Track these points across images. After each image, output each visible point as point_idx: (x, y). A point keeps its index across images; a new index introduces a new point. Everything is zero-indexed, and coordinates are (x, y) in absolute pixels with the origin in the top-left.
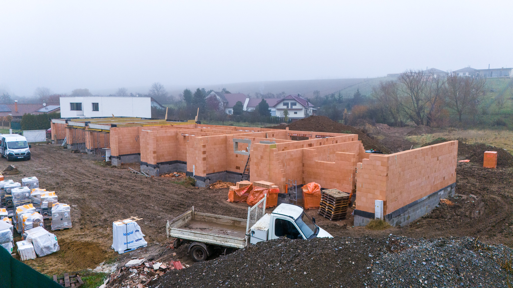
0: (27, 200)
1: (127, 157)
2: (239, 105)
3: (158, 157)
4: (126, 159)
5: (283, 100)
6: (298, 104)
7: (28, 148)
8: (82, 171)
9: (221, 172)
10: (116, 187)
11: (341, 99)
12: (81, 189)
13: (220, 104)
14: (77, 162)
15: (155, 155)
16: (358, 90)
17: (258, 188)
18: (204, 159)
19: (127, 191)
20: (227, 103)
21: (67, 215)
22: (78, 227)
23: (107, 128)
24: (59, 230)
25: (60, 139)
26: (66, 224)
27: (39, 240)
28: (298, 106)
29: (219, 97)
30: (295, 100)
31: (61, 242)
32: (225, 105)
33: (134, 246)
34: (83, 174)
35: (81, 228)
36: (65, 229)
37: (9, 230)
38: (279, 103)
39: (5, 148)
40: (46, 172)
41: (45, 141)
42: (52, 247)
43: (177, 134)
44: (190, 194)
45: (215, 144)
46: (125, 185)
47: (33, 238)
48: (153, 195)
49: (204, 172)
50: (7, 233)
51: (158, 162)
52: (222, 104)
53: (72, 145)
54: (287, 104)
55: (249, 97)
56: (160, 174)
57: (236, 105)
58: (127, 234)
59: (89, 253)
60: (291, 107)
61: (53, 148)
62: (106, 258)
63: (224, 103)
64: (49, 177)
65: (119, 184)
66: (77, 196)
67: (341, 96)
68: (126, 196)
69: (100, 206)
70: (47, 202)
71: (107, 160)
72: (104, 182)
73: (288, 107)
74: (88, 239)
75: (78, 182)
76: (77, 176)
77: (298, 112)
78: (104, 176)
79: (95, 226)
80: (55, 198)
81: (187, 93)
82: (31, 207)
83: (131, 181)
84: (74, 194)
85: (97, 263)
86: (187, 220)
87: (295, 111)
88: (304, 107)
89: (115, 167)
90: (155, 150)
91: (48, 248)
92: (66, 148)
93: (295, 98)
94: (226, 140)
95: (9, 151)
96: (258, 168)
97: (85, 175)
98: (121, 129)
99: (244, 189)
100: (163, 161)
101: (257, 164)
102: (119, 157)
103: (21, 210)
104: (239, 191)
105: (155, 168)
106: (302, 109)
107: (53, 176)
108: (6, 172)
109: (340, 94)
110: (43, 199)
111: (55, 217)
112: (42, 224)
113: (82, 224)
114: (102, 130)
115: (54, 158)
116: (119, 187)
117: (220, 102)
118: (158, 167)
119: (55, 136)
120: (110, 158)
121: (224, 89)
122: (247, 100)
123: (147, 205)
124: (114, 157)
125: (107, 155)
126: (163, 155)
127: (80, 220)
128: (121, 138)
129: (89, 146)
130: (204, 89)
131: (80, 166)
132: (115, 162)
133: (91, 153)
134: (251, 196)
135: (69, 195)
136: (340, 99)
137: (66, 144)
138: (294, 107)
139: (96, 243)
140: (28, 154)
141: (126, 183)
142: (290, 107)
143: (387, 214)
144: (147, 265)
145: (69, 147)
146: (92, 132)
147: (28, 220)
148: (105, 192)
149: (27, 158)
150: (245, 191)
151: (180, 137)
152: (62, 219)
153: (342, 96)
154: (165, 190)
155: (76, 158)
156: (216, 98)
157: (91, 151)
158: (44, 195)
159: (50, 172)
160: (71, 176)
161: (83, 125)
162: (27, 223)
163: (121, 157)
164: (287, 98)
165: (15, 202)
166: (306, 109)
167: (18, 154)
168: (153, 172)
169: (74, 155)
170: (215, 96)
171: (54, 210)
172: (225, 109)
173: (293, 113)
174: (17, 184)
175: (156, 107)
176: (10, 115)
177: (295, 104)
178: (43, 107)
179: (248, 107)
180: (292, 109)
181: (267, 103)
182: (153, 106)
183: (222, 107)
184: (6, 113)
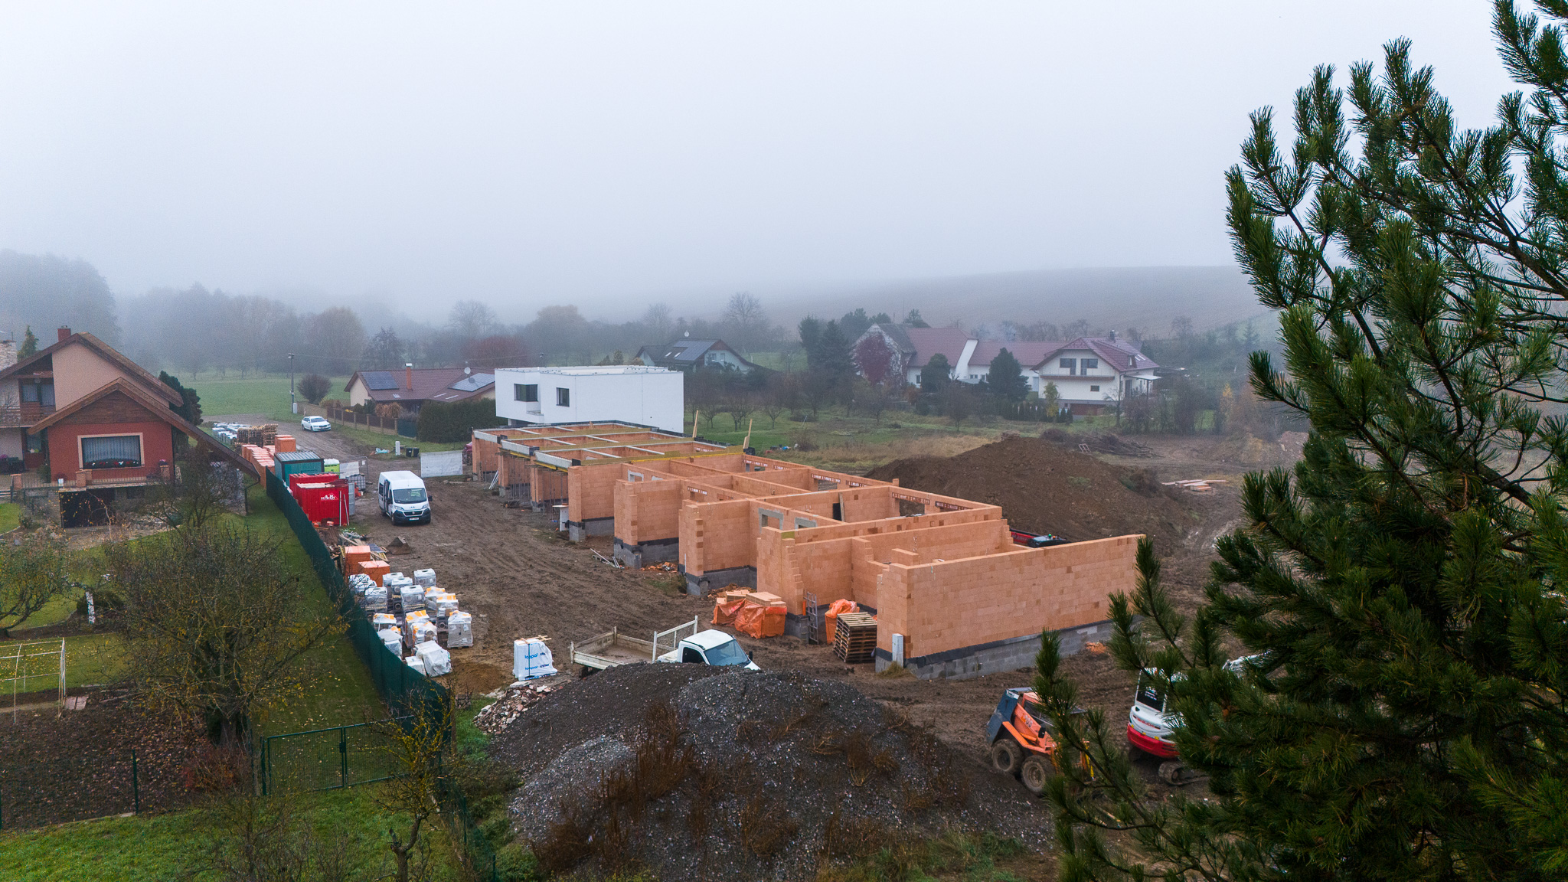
0: (420, 605)
1: (600, 523)
2: (941, 366)
3: (640, 532)
4: (596, 528)
5: (1060, 352)
6: (1101, 365)
7: (427, 502)
8: (511, 552)
9: (740, 568)
10: (552, 589)
11: (1254, 343)
12: (498, 587)
13: (893, 358)
14: (507, 531)
15: (636, 528)
17: (751, 604)
18: (700, 545)
19: (566, 595)
20: (914, 354)
21: (467, 628)
22: (480, 645)
23: (564, 463)
24: (457, 648)
25: (488, 470)
26: (465, 641)
27: (430, 656)
28: (1102, 370)
29: (891, 340)
30: (1094, 353)
31: (454, 663)
32: (908, 359)
33: (539, 673)
34: (511, 559)
35: (484, 648)
36: (464, 647)
37: (398, 642)
38: (1048, 360)
39: (390, 502)
40: (453, 551)
41: (461, 473)
42: (445, 666)
43: (679, 487)
44: (660, 606)
45: (726, 517)
46: (568, 584)
47: (424, 653)
48: (602, 606)
49: (699, 567)
50: (396, 645)
51: (641, 540)
52: (897, 359)
53: (507, 489)
54: (1070, 364)
55: (977, 336)
56: (645, 564)
57: (930, 363)
58: (529, 657)
59: (484, 675)
60: (1083, 372)
61: (473, 493)
62: (503, 684)
63: (904, 355)
64: (456, 563)
65: (559, 581)
66: (490, 600)
67: (1252, 335)
68: (562, 604)
69: (517, 619)
70: (444, 609)
71: (562, 528)
72: (538, 576)
73: (1073, 371)
74: (489, 662)
75: (498, 576)
76: (500, 563)
77: (1103, 388)
78: (542, 563)
79: (502, 647)
80: (455, 604)
81: (809, 327)
82: (424, 615)
83: (582, 577)
84: (485, 597)
85: (492, 689)
86: (604, 645)
87: (1095, 384)
88: (1120, 372)
89: (573, 543)
90: (635, 519)
91: (440, 667)
92: (496, 493)
93: (1092, 346)
94: (747, 509)
95: (395, 507)
96: (768, 570)
97: (513, 561)
98: (589, 468)
99: (735, 604)
100: (652, 538)
101: (766, 563)
102: (582, 525)
103: (411, 618)
104: (726, 607)
105: (633, 552)
106: (1113, 378)
107: (463, 560)
108: (391, 548)
110: (439, 605)
111: (452, 630)
112: (435, 638)
113: (485, 643)
114: (557, 467)
115: (471, 521)
116: (556, 588)
117: (894, 353)
118: (641, 551)
119: (480, 465)
120: (568, 524)
121: (913, 312)
122: (970, 347)
123: (584, 621)
124: (573, 524)
125: (563, 519)
126: (652, 528)
127: (485, 637)
128: (588, 486)
129: (536, 496)
130: (862, 310)
131: (510, 542)
132: (575, 534)
133: (539, 510)
134: (743, 617)
135: (479, 598)
137: (498, 486)
138: (1090, 372)
139: (496, 667)
140: (427, 512)
141: (572, 579)
142: (1078, 372)
143: (910, 658)
145: (503, 492)
146: (543, 469)
147: (420, 632)
148: (532, 595)
149: (424, 519)
150: (736, 607)
151: (685, 491)
152: (460, 634)
153: (1258, 335)
154: (627, 598)
155: (507, 521)
156: (884, 342)
157: (539, 506)
158: (441, 598)
159: (460, 551)
160: (491, 562)
161: (525, 450)
162: (418, 635)
163: (587, 524)
164: (1069, 348)
165: (405, 606)
166: (1125, 376)
167: (410, 513)
168: (631, 560)
169: (507, 514)
170: (881, 336)
171: (451, 621)
172: (905, 373)
173: (1087, 387)
174: (408, 580)
175: (730, 365)
176: (397, 396)
177: (1093, 365)
178: (464, 377)
179: (971, 364)
180: (1084, 378)
181: (1015, 356)
182: (723, 364)
183: (899, 366)
184: (388, 392)
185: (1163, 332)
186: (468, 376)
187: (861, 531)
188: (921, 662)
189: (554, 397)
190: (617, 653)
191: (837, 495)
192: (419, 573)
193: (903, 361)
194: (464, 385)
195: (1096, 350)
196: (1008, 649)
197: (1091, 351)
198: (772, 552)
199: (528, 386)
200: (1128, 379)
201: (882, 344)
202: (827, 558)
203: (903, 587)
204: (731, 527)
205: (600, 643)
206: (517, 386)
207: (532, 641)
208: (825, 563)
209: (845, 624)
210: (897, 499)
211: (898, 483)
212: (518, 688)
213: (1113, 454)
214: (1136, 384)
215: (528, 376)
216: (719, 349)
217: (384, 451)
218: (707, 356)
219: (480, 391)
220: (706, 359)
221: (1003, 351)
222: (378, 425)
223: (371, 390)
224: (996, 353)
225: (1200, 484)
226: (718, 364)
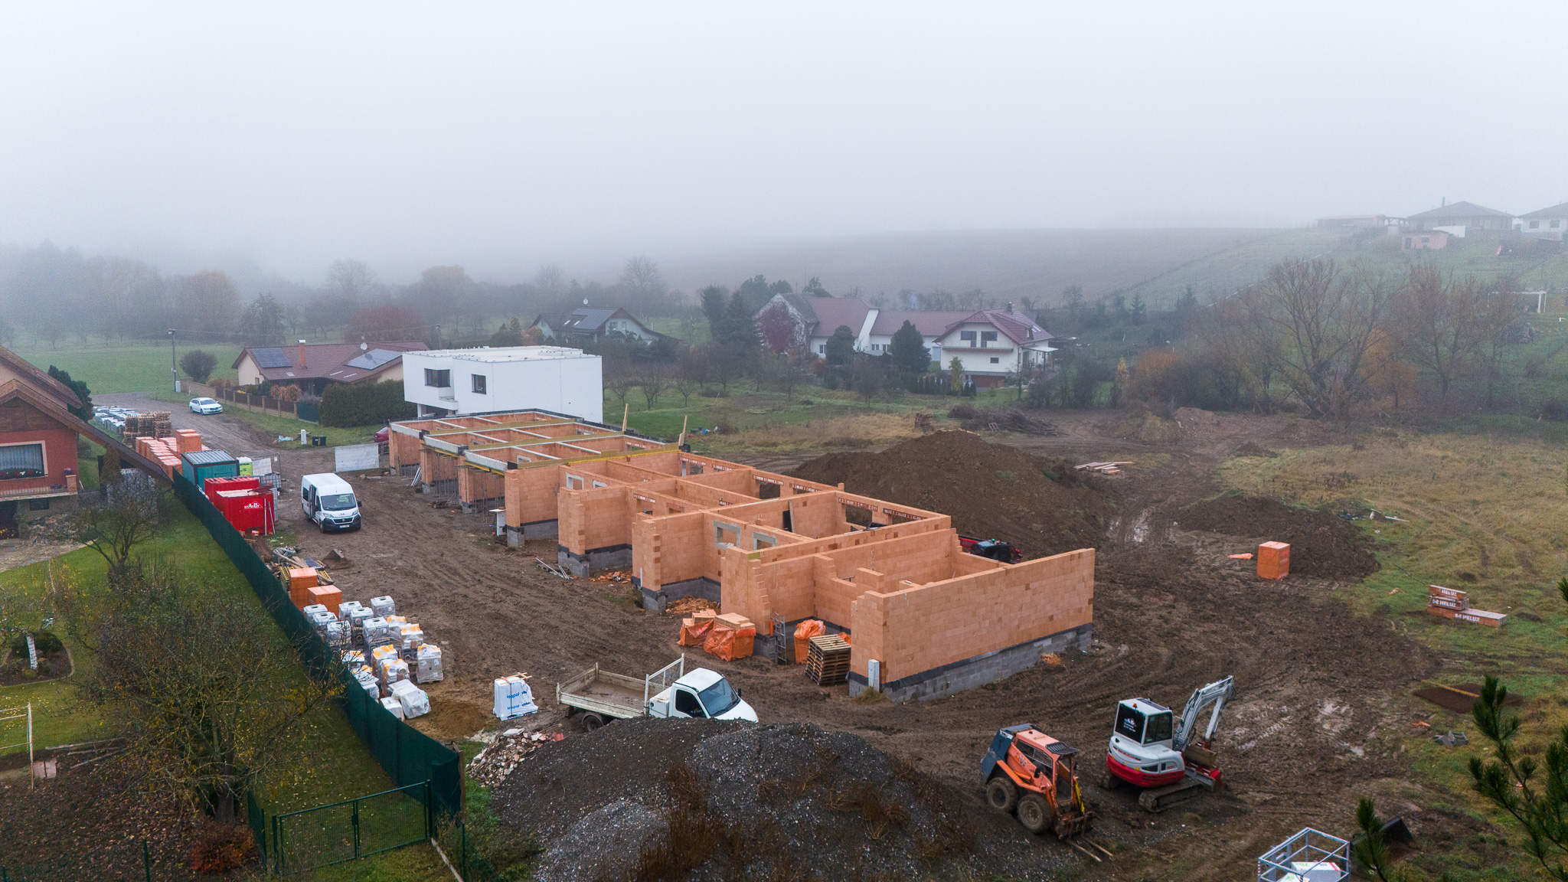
0: (384, 638)
1: (538, 527)
2: (844, 338)
3: (588, 541)
4: (534, 532)
5: (962, 324)
6: (1000, 337)
7: (357, 508)
8: (454, 564)
9: (693, 580)
10: (508, 608)
11: (1141, 312)
12: (453, 608)
13: (796, 328)
14: (442, 537)
15: (583, 537)
17: (720, 627)
18: (657, 560)
19: (524, 616)
20: (817, 324)
21: (437, 663)
22: (451, 679)
23: (500, 465)
24: (427, 683)
25: (407, 463)
26: (436, 675)
27: (407, 698)
28: (1001, 343)
29: (795, 309)
30: (994, 326)
31: (432, 700)
32: (811, 329)
33: (520, 711)
34: (455, 572)
35: (456, 682)
36: (435, 682)
37: (375, 685)
38: (950, 332)
39: (318, 509)
40: (393, 563)
41: (378, 466)
42: (423, 707)
43: (625, 494)
44: (623, 626)
45: (681, 530)
46: (523, 602)
47: (401, 695)
48: (564, 627)
49: (657, 582)
50: (373, 689)
51: (588, 549)
52: (801, 329)
53: (432, 486)
54: (971, 336)
55: (877, 304)
56: (592, 573)
57: (835, 335)
58: (511, 697)
59: (466, 717)
60: (984, 344)
61: (396, 490)
62: (485, 725)
63: (808, 325)
64: (399, 578)
65: (514, 599)
66: (447, 624)
67: (1140, 305)
68: (523, 626)
69: (481, 646)
70: (410, 641)
71: (499, 532)
72: (490, 593)
73: (973, 344)
74: (465, 699)
75: (448, 594)
76: (446, 578)
77: (1003, 360)
78: (490, 577)
79: (474, 680)
80: (420, 636)
81: (712, 297)
82: (392, 651)
83: (534, 592)
84: (443, 621)
85: (476, 731)
86: (587, 681)
87: (994, 356)
88: (1019, 344)
89: (513, 550)
90: (583, 528)
91: (418, 708)
92: (420, 491)
93: (992, 320)
94: (701, 521)
95: (323, 515)
96: (732, 589)
97: (459, 575)
98: (526, 472)
99: (703, 626)
100: (598, 546)
101: (731, 582)
102: (520, 530)
103: (379, 654)
104: (694, 628)
105: (581, 561)
106: (1012, 350)
107: (407, 575)
108: (327, 562)
109: (1140, 296)
110: (405, 637)
111: (423, 665)
112: (407, 675)
113: (456, 676)
114: (490, 469)
115: (402, 525)
116: (512, 608)
117: (798, 323)
118: (588, 560)
119: (398, 459)
120: (505, 528)
121: (813, 280)
122: (871, 317)
123: (551, 646)
124: (512, 528)
125: (500, 523)
126: (598, 536)
127: (454, 668)
128: (526, 489)
129: (465, 496)
130: (762, 276)
131: (450, 551)
132: (514, 539)
133: (470, 510)
134: (711, 639)
135: (436, 621)
136: (1138, 314)
137: (421, 483)
138: (990, 344)
139: (475, 705)
140: (358, 519)
141: (527, 596)
142: (978, 345)
143: (888, 681)
144: (526, 735)
145: (427, 489)
146: (473, 469)
147: (391, 670)
148: (490, 616)
149: (354, 526)
150: (704, 629)
151: (631, 499)
152: (430, 668)
153: (1144, 305)
154: (587, 617)
155: (440, 525)
156: (787, 311)
157: (470, 507)
158: (405, 629)
159: (400, 563)
160: (436, 576)
161: (452, 448)
162: (390, 674)
163: (526, 527)
164: (970, 321)
165: (370, 640)
166: (1023, 348)
167: (341, 521)
168: (579, 569)
169: (437, 516)
170: (784, 306)
171: (420, 655)
172: (809, 343)
173: (986, 359)
174: (368, 611)
175: (632, 333)
176: (291, 375)
177: (992, 337)
178: (360, 353)
179: (872, 334)
180: (984, 351)
181: (918, 329)
182: (624, 333)
183: (803, 336)
184: (281, 370)
185: (1053, 301)
186: (365, 352)
187: (822, 548)
188: (895, 686)
189: (469, 384)
190: (601, 690)
191: (786, 503)
192: (377, 602)
193: (806, 331)
194: (360, 362)
195: (996, 323)
196: (972, 667)
197: (991, 324)
198: (737, 573)
199: (440, 372)
200: (1025, 351)
201: (785, 314)
202: (791, 577)
203: (880, 615)
204: (686, 540)
205: (583, 681)
206: (427, 370)
207: (513, 679)
208: (790, 581)
209: (818, 648)
210: (843, 504)
211: (843, 487)
212: (512, 737)
213: (1022, 432)
214: (1033, 356)
215: (440, 360)
216: (621, 318)
217: (287, 439)
218: (608, 325)
219: (379, 369)
220: (607, 329)
221: (907, 323)
222: (276, 408)
223: (263, 369)
224: (898, 326)
225: (1109, 467)
226: (619, 333)
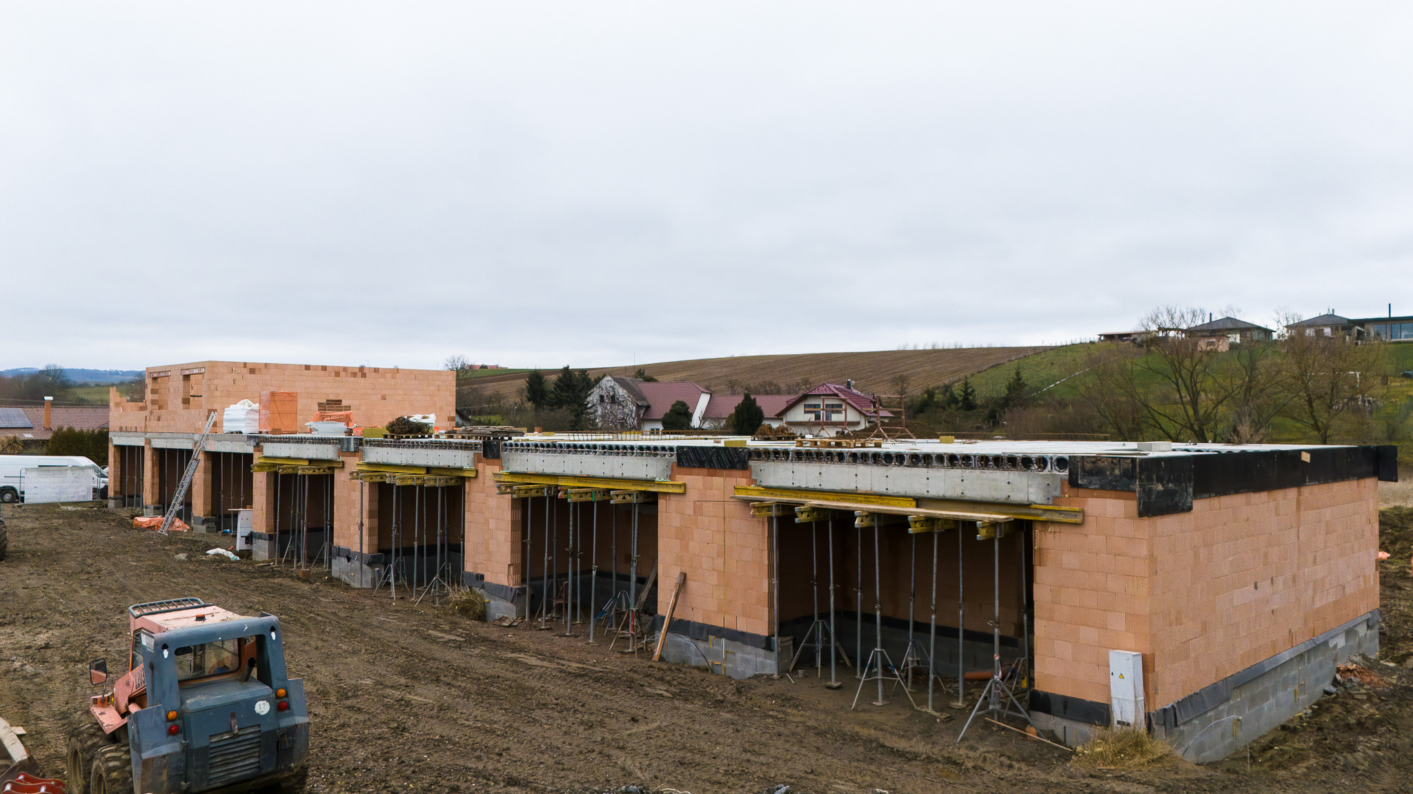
2: (681, 413)
5: (804, 397)
6: (846, 409)
11: (971, 398)
16: (1018, 374)
20: (648, 407)
28: (847, 415)
30: (839, 398)
38: (792, 407)
52: (632, 411)
53: (157, 508)
54: (814, 409)
55: (709, 388)
60: (828, 416)
63: (639, 407)
67: (969, 390)
73: (818, 417)
81: (534, 380)
93: (837, 392)
105: (369, 565)
106: (858, 423)
109: (966, 384)
114: (236, 455)
117: (628, 405)
118: (382, 563)
120: (248, 538)
122: (704, 400)
124: (260, 536)
125: (242, 529)
132: (263, 553)
136: (968, 399)
138: (835, 418)
143: (1159, 707)
145: (149, 514)
146: (213, 462)
153: (973, 391)
180: (829, 424)
183: (634, 419)
184: (18, 431)
193: (638, 414)
